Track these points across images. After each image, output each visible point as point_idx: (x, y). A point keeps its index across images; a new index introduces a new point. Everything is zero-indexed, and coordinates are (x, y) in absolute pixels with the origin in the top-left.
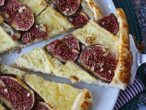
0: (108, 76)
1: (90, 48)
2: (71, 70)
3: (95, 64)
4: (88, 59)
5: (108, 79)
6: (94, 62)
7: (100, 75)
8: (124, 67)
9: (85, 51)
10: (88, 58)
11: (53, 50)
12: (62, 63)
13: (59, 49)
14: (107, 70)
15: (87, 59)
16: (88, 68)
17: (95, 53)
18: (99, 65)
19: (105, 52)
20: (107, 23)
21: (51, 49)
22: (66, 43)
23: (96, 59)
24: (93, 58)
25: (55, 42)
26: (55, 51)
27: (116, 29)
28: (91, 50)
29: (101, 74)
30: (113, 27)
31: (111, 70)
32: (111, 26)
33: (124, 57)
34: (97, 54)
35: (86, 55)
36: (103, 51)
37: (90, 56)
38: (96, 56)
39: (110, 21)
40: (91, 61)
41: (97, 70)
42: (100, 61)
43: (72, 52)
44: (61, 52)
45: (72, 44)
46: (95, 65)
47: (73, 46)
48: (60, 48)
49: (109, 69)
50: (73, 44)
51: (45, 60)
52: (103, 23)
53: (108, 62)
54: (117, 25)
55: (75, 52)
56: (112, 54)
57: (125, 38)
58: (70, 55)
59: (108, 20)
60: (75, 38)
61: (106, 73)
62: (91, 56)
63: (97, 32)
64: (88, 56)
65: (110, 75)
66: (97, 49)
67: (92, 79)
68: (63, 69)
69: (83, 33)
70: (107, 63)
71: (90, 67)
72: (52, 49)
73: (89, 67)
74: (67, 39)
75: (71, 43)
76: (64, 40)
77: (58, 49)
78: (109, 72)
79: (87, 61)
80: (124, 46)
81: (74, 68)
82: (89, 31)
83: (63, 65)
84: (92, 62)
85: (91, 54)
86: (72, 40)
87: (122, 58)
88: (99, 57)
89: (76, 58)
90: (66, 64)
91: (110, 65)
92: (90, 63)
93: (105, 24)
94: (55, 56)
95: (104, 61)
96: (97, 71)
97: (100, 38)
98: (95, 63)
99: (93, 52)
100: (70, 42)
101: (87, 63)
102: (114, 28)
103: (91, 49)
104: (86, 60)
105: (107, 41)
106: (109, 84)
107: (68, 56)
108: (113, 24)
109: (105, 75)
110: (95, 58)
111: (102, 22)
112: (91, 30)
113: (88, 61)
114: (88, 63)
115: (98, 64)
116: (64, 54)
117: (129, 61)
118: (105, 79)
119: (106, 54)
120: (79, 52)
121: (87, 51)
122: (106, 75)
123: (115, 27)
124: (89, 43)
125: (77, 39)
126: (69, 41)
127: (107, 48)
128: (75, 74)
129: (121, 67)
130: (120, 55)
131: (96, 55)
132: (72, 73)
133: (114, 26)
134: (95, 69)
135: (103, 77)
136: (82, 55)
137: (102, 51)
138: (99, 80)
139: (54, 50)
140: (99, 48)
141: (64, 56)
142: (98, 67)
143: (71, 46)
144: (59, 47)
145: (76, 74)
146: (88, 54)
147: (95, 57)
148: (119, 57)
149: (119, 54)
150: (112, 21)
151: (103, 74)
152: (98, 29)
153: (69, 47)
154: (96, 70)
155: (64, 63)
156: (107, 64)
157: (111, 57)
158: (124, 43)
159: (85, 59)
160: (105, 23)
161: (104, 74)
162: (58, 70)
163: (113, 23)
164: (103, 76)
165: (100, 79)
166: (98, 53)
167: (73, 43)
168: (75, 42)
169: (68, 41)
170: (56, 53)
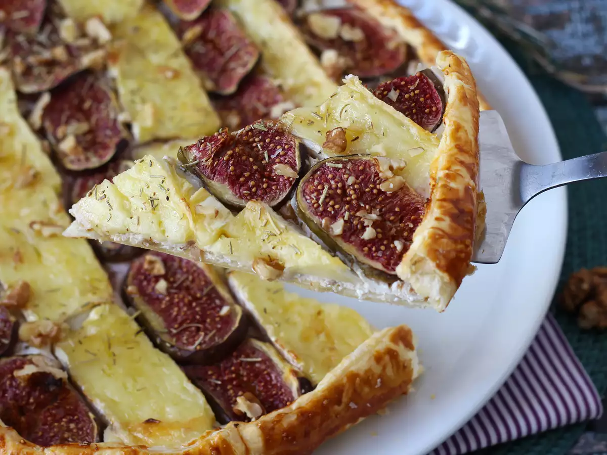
0: (389, 259)
1: (337, 162)
2: (258, 232)
3: (347, 214)
4: (326, 198)
5: (387, 268)
6: (347, 207)
7: (363, 251)
8: (448, 220)
9: (319, 173)
10: (325, 191)
11: (206, 161)
12: (227, 210)
13: (228, 160)
14: (387, 239)
15: (322, 197)
16: (321, 225)
17: (351, 180)
18: (360, 218)
19: (386, 180)
20: (407, 96)
21: (200, 159)
22: (254, 145)
23: (353, 197)
24: (344, 193)
25: (219, 137)
26: (212, 164)
27: (436, 116)
28: (338, 171)
29: (366, 249)
30: (427, 111)
31: (403, 241)
32: (420, 107)
33: (451, 189)
34: (360, 184)
35: (319, 184)
36: (380, 175)
37: (334, 186)
38: (354, 189)
39: (417, 92)
40: (336, 203)
41: (352, 234)
42: (367, 207)
43: (273, 175)
44: (234, 171)
45: (276, 147)
46: (346, 218)
47: (279, 155)
48: (231, 156)
49: (394, 238)
50: (279, 151)
51: (168, 198)
52: (394, 95)
53: (395, 213)
54: (441, 105)
55: (283, 176)
56: (411, 189)
57: (461, 134)
58: (265, 186)
59: (412, 88)
60: (290, 133)
61: (383, 248)
62: (337, 188)
63: (367, 117)
64: (326, 187)
65: (395, 256)
66: (361, 168)
67: (328, 262)
68: (231, 230)
69: (319, 118)
70: (390, 216)
71: (328, 223)
72: (204, 159)
73: (324, 221)
74: (260, 132)
75: (272, 145)
76: (250, 133)
77: (225, 158)
78: (395, 247)
79: (320, 202)
80: (456, 159)
81: (268, 226)
82: (341, 113)
83: (231, 215)
84: (337, 207)
85: (337, 182)
86: (277, 138)
87: (443, 194)
88: (365, 192)
89: (285, 195)
90: (241, 213)
91: (402, 225)
92: (329, 209)
93: (398, 98)
94: (213, 182)
95: (380, 210)
96: (353, 238)
97: (376, 135)
98: (348, 210)
99: (346, 176)
100: (270, 143)
101: (321, 209)
102: (431, 113)
103: (340, 166)
104: (318, 199)
105: (401, 147)
106: (390, 285)
107: (257, 186)
108: (429, 101)
109: (380, 254)
110: (350, 196)
111: (389, 91)
112: (348, 108)
113: (325, 204)
114: (325, 210)
115: (358, 214)
116: (242, 179)
117: (468, 206)
118: (379, 266)
119: (392, 186)
120: (298, 174)
121: (323, 173)
122: (383, 254)
123: (434, 109)
124: (335, 148)
125: (295, 137)
126: (267, 140)
127: (395, 166)
128: (270, 246)
129: (437, 219)
130: (440, 184)
131: (356, 186)
132: (262, 243)
133: (431, 107)
134: (344, 231)
135: (373, 258)
136: (306, 184)
137: (377, 175)
138: (355, 267)
139: (209, 162)
140: (367, 165)
141: (242, 185)
142: (357, 226)
143: (273, 157)
144: (229, 152)
145: (273, 248)
146: (327, 181)
147: (352, 192)
148: (434, 191)
149: (435, 182)
150: (423, 92)
151: (374, 249)
152: (372, 106)
153: (264, 159)
154: (348, 234)
155: (236, 210)
156: (392, 218)
157: (407, 198)
158: (456, 150)
159: (315, 194)
160: (400, 95)
161: (377, 251)
162: (213, 231)
163: (428, 96)
164: (370, 255)
165: (360, 264)
166: (363, 180)
167: (278, 147)
168: (286, 144)
169: (263, 140)
170: (215, 174)
